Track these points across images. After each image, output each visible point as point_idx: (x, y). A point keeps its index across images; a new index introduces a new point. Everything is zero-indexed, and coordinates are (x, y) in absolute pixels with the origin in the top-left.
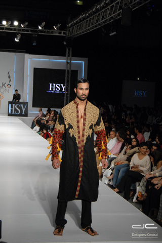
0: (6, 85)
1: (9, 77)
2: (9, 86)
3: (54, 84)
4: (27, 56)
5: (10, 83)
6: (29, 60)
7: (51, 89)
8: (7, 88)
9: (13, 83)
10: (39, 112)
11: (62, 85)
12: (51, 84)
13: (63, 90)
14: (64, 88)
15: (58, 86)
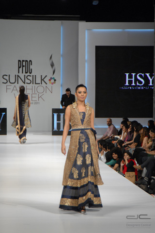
0: (46, 80)
1: (52, 65)
2: (52, 81)
3: (134, 74)
4: (82, 25)
5: (55, 76)
6: (86, 32)
7: (127, 84)
8: (49, 85)
9: (60, 76)
10: (107, 127)
11: (148, 74)
12: (127, 74)
13: (151, 84)
14: (151, 80)
15: (140, 76)
